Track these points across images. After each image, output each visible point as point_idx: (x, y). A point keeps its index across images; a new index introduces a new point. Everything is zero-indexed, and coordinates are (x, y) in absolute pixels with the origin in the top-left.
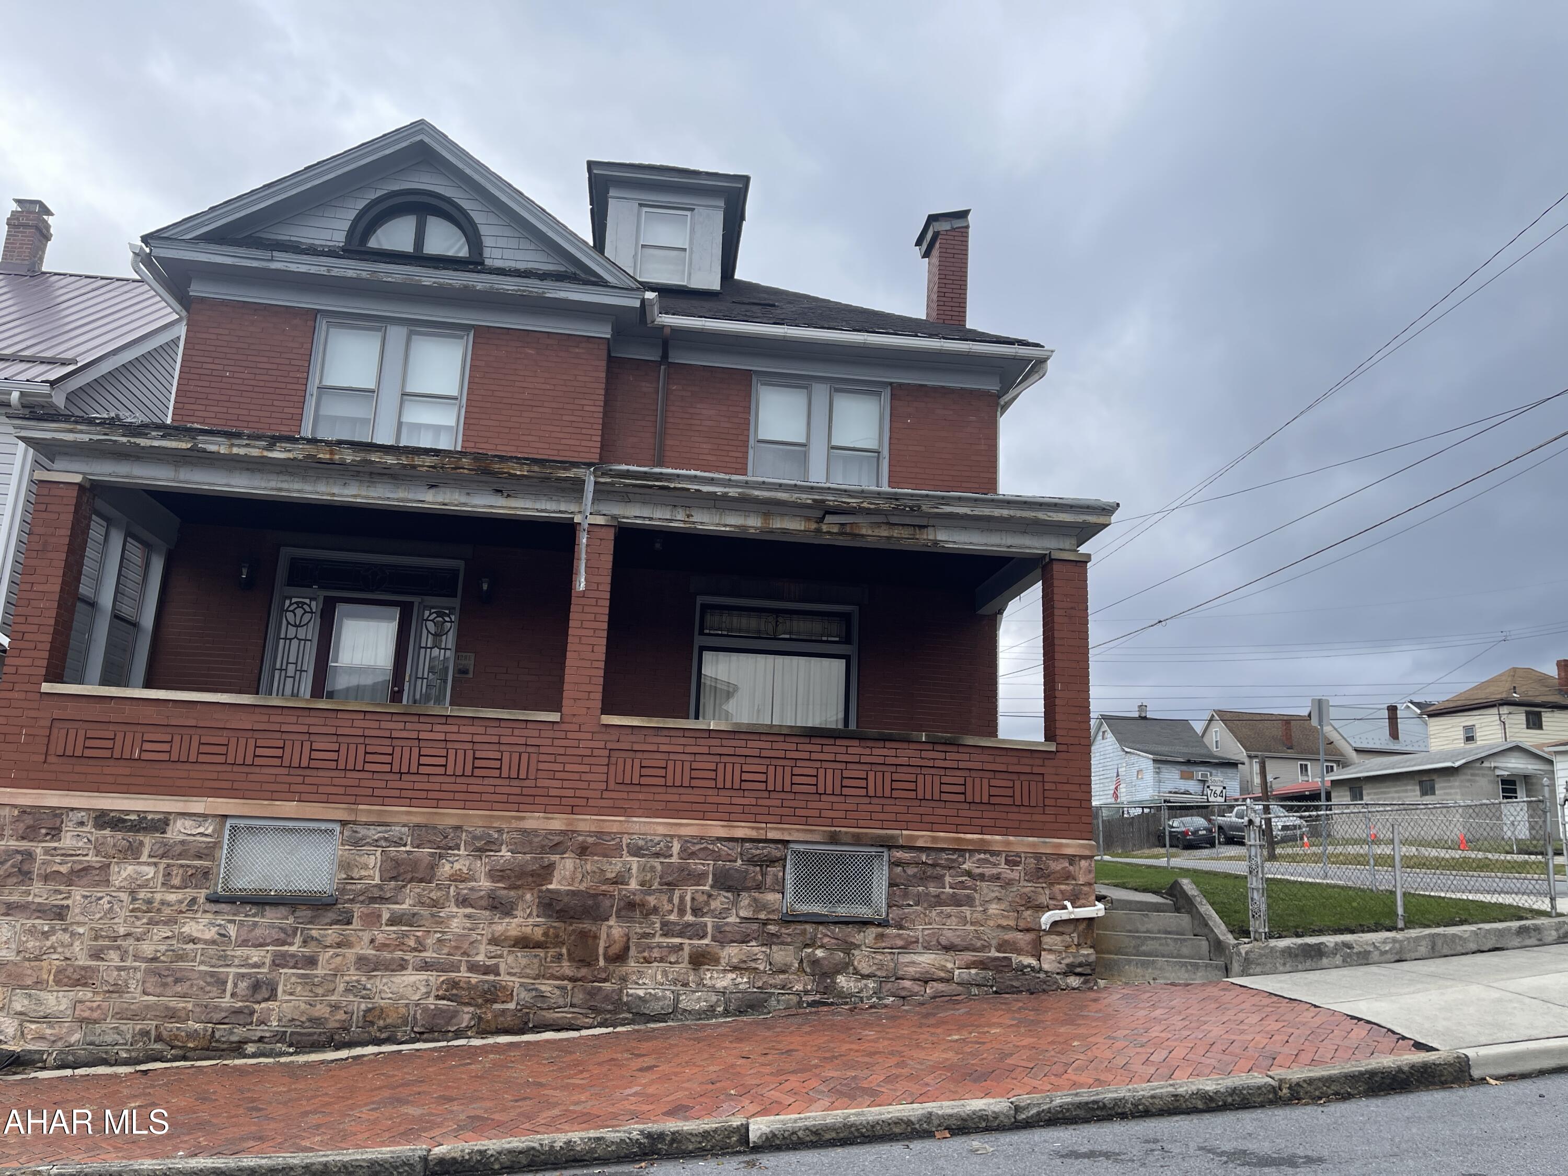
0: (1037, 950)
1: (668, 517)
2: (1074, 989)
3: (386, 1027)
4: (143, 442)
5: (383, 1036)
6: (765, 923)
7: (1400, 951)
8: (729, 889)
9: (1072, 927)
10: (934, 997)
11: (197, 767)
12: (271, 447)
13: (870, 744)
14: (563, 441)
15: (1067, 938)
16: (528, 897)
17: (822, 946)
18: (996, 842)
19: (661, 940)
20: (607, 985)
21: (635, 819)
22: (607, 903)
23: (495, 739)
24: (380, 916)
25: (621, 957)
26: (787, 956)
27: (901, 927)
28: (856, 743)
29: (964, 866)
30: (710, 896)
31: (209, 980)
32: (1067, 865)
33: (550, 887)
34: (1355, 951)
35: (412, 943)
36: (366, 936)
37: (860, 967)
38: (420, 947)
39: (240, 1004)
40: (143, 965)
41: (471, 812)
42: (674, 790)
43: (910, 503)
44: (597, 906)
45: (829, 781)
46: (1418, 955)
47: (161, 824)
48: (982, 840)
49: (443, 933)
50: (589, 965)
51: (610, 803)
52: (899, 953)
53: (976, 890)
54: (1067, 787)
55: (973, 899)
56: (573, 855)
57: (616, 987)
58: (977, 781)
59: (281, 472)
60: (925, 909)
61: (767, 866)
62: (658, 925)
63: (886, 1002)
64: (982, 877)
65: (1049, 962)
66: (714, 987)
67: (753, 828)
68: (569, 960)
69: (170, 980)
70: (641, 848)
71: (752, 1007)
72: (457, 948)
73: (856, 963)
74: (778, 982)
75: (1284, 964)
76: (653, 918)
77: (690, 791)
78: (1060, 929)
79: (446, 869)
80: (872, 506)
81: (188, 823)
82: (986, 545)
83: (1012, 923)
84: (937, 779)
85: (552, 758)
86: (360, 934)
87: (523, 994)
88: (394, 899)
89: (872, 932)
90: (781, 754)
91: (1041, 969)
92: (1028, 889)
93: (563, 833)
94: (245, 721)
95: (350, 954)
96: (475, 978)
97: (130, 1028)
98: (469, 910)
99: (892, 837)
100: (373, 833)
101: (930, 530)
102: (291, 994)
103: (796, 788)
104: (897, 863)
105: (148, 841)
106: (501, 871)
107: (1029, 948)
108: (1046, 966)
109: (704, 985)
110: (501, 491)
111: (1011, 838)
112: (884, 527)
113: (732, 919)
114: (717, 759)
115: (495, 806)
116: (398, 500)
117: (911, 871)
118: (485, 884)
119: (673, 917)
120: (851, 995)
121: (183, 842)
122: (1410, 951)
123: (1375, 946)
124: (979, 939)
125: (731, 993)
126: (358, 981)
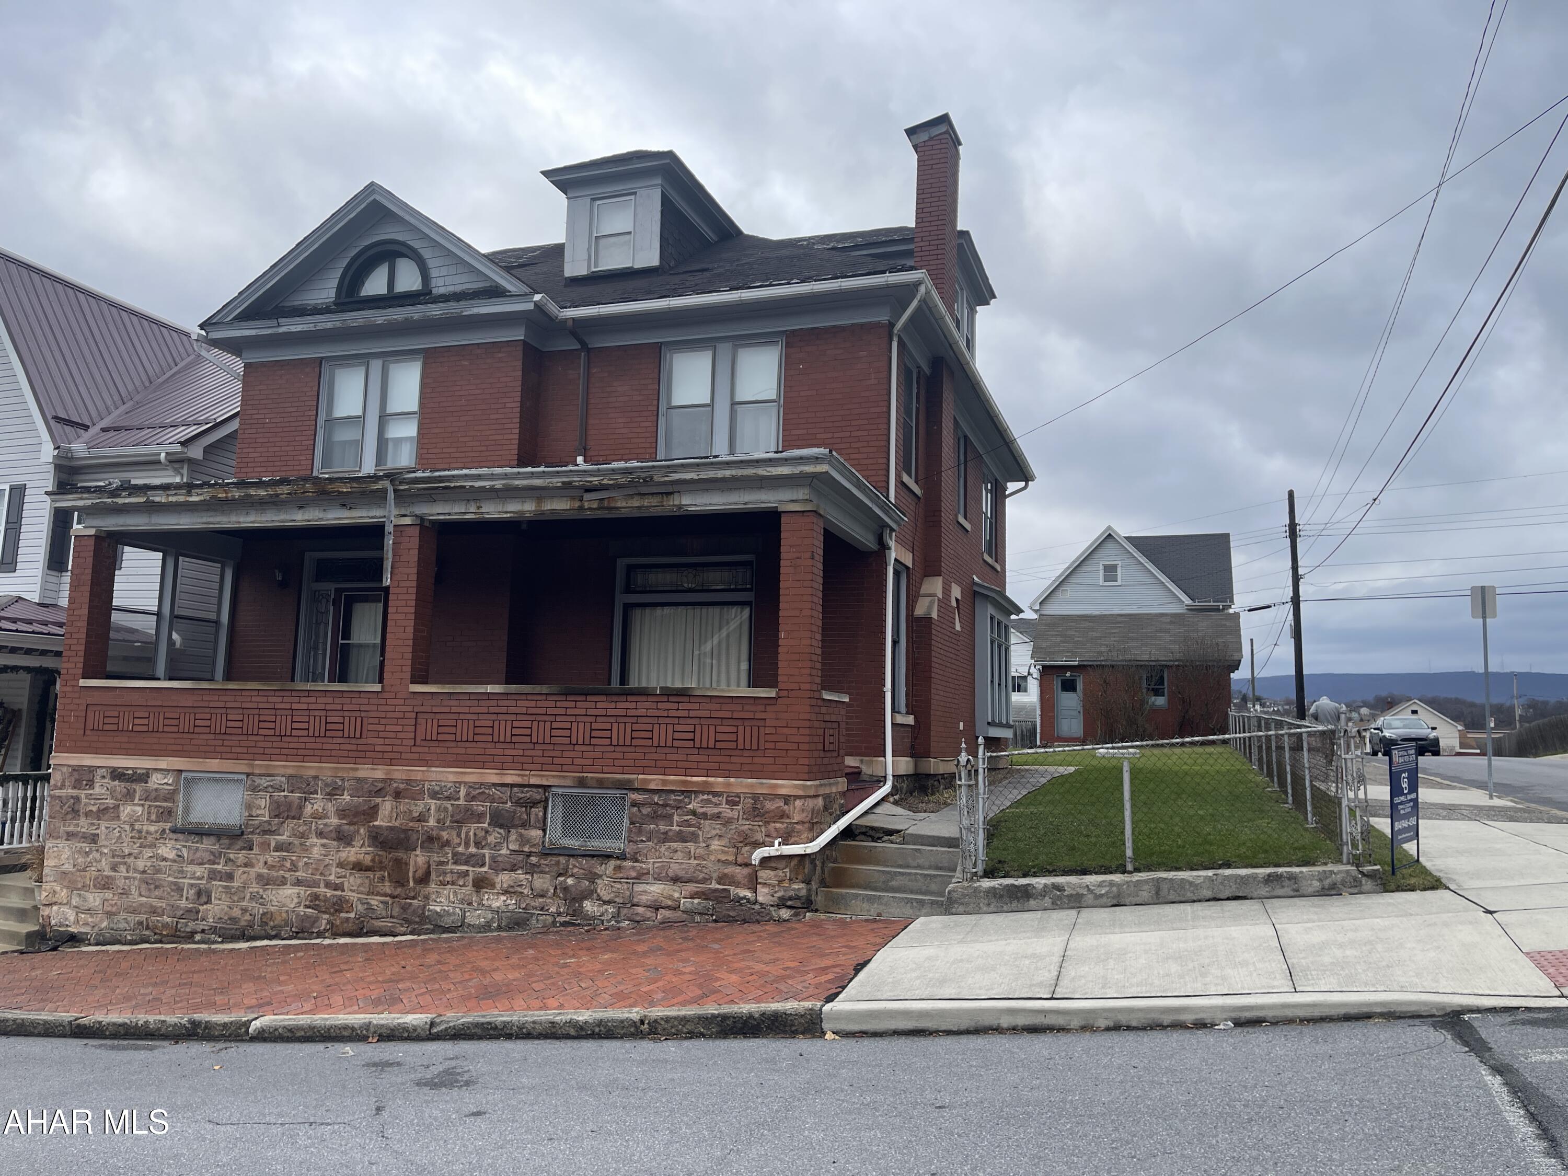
0: (753, 883)
1: (463, 511)
2: (784, 921)
3: (274, 927)
4: (120, 501)
5: (273, 933)
6: (529, 855)
7: (1119, 895)
8: (501, 826)
9: (783, 863)
10: (663, 923)
11: (165, 735)
12: (189, 494)
13: (615, 698)
14: (491, 437)
15: (780, 873)
16: (362, 831)
17: (572, 876)
18: (718, 784)
19: (453, 867)
20: (416, 901)
21: (433, 769)
22: (415, 836)
23: (339, 707)
24: (269, 845)
25: (424, 880)
26: (544, 883)
27: (637, 861)
28: (603, 698)
29: (690, 806)
30: (487, 832)
31: (173, 887)
32: (782, 804)
33: (376, 823)
34: (1066, 893)
35: (288, 865)
36: (262, 859)
37: (601, 894)
38: (294, 868)
39: (191, 905)
40: (139, 876)
41: (324, 765)
42: (463, 744)
43: (643, 475)
44: (407, 839)
45: (580, 732)
46: (1138, 900)
47: (142, 777)
48: (706, 782)
49: (309, 858)
50: (403, 886)
51: (416, 756)
52: (633, 883)
53: (700, 829)
54: (785, 731)
55: (697, 836)
56: (391, 798)
57: (422, 903)
58: (705, 728)
59: (208, 510)
60: (656, 844)
61: (531, 807)
62: (450, 855)
63: (622, 925)
64: (705, 816)
65: (763, 895)
66: (490, 906)
67: (519, 775)
68: (390, 881)
69: (152, 886)
70: (437, 793)
71: (518, 924)
72: (317, 869)
73: (599, 891)
74: (537, 904)
75: (989, 905)
76: (447, 849)
77: (474, 744)
78: (773, 865)
79: (308, 809)
80: (611, 482)
81: (159, 776)
82: (724, 504)
83: (731, 858)
84: (670, 727)
85: (376, 721)
86: (258, 857)
87: (360, 907)
88: (277, 832)
89: (612, 863)
90: (543, 711)
91: (756, 902)
92: (747, 827)
93: (384, 780)
94: (188, 701)
95: (253, 871)
96: (329, 893)
97: (134, 919)
98: (325, 841)
99: (630, 781)
100: (264, 782)
101: (676, 495)
102: (220, 899)
103: (554, 740)
104: (634, 804)
105: (138, 788)
106: (343, 811)
107: (745, 881)
108: (760, 899)
109: (483, 905)
110: (344, 505)
111: (732, 780)
112: (636, 498)
113: (504, 851)
114: (494, 717)
115: (341, 759)
116: (279, 521)
117: (646, 810)
118: (334, 821)
119: (461, 849)
120: (594, 918)
121: (156, 790)
122: (1129, 895)
123: (1089, 889)
124: (701, 871)
125: (503, 912)
126: (258, 892)
